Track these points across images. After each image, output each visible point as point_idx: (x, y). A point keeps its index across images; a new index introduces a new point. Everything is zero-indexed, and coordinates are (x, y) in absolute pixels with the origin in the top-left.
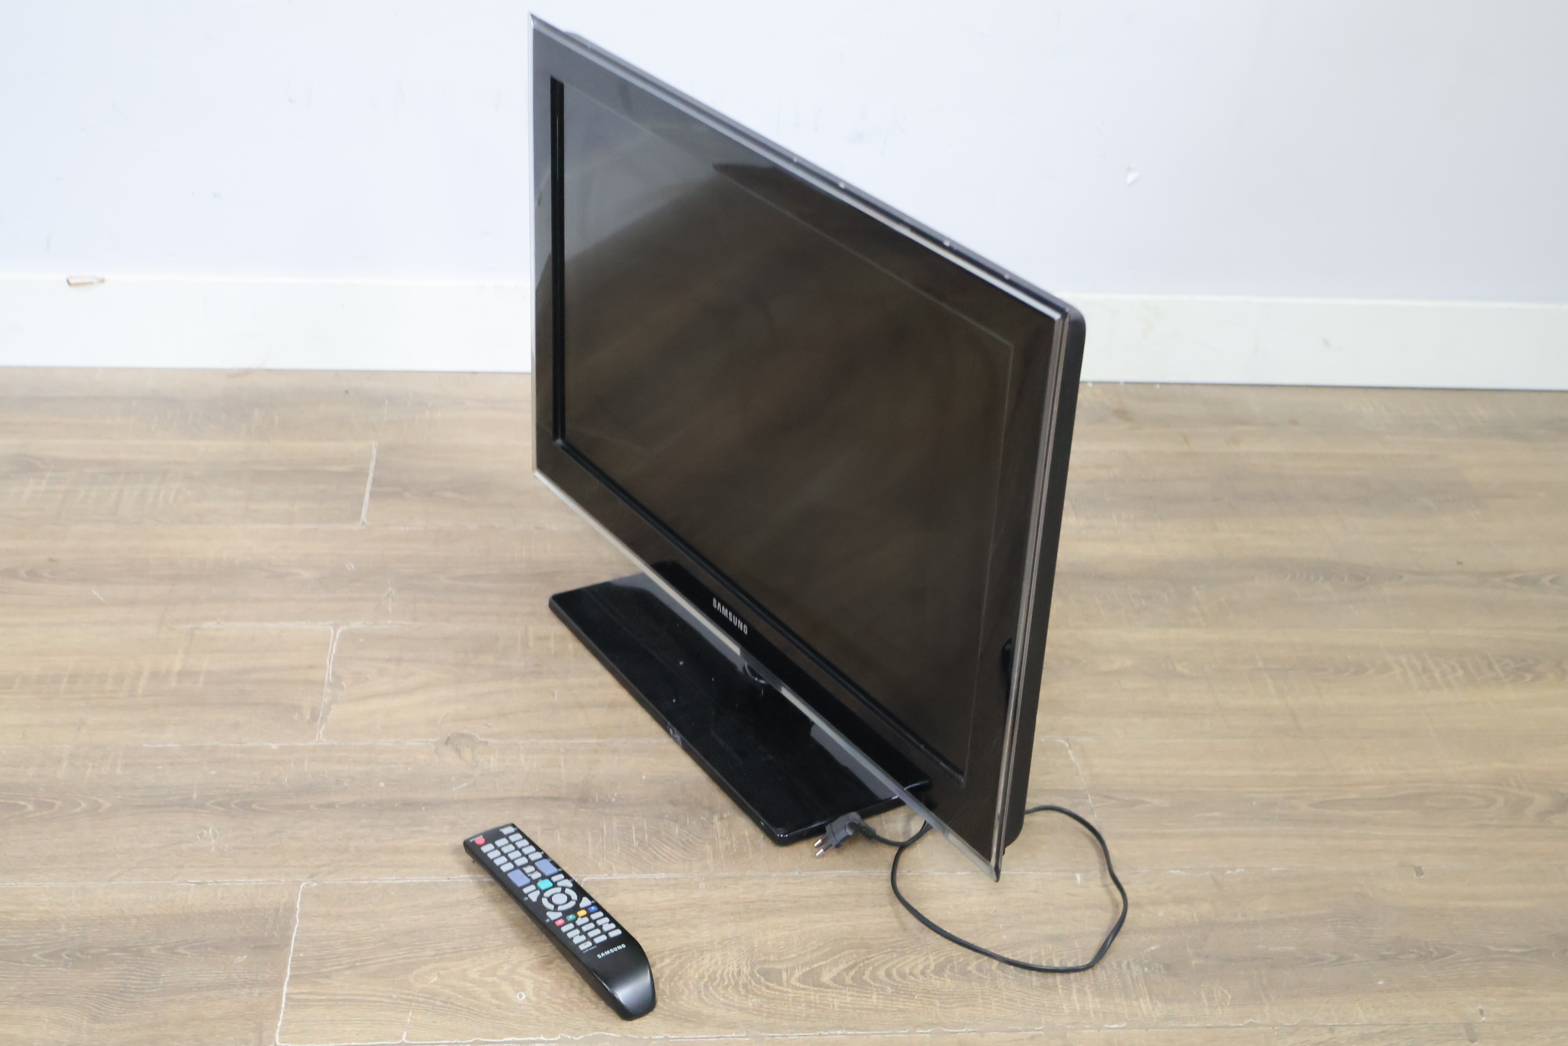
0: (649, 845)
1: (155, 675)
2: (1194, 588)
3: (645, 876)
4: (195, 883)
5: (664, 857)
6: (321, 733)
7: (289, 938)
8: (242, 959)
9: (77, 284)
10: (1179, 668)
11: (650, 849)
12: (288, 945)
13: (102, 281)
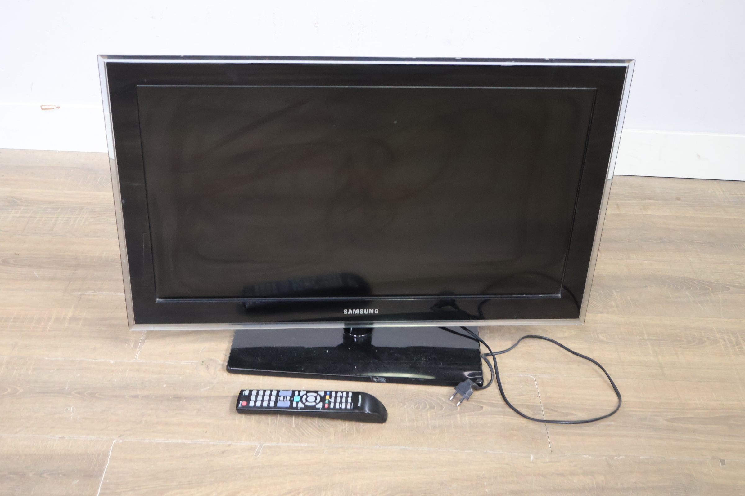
0: (301, 427)
1: (57, 319)
2: (614, 291)
3: (296, 445)
4: (60, 437)
5: (308, 434)
6: (138, 355)
7: (103, 471)
8: (76, 482)
9: (46, 109)
10: (601, 337)
11: (301, 429)
12: (101, 475)
13: (59, 108)
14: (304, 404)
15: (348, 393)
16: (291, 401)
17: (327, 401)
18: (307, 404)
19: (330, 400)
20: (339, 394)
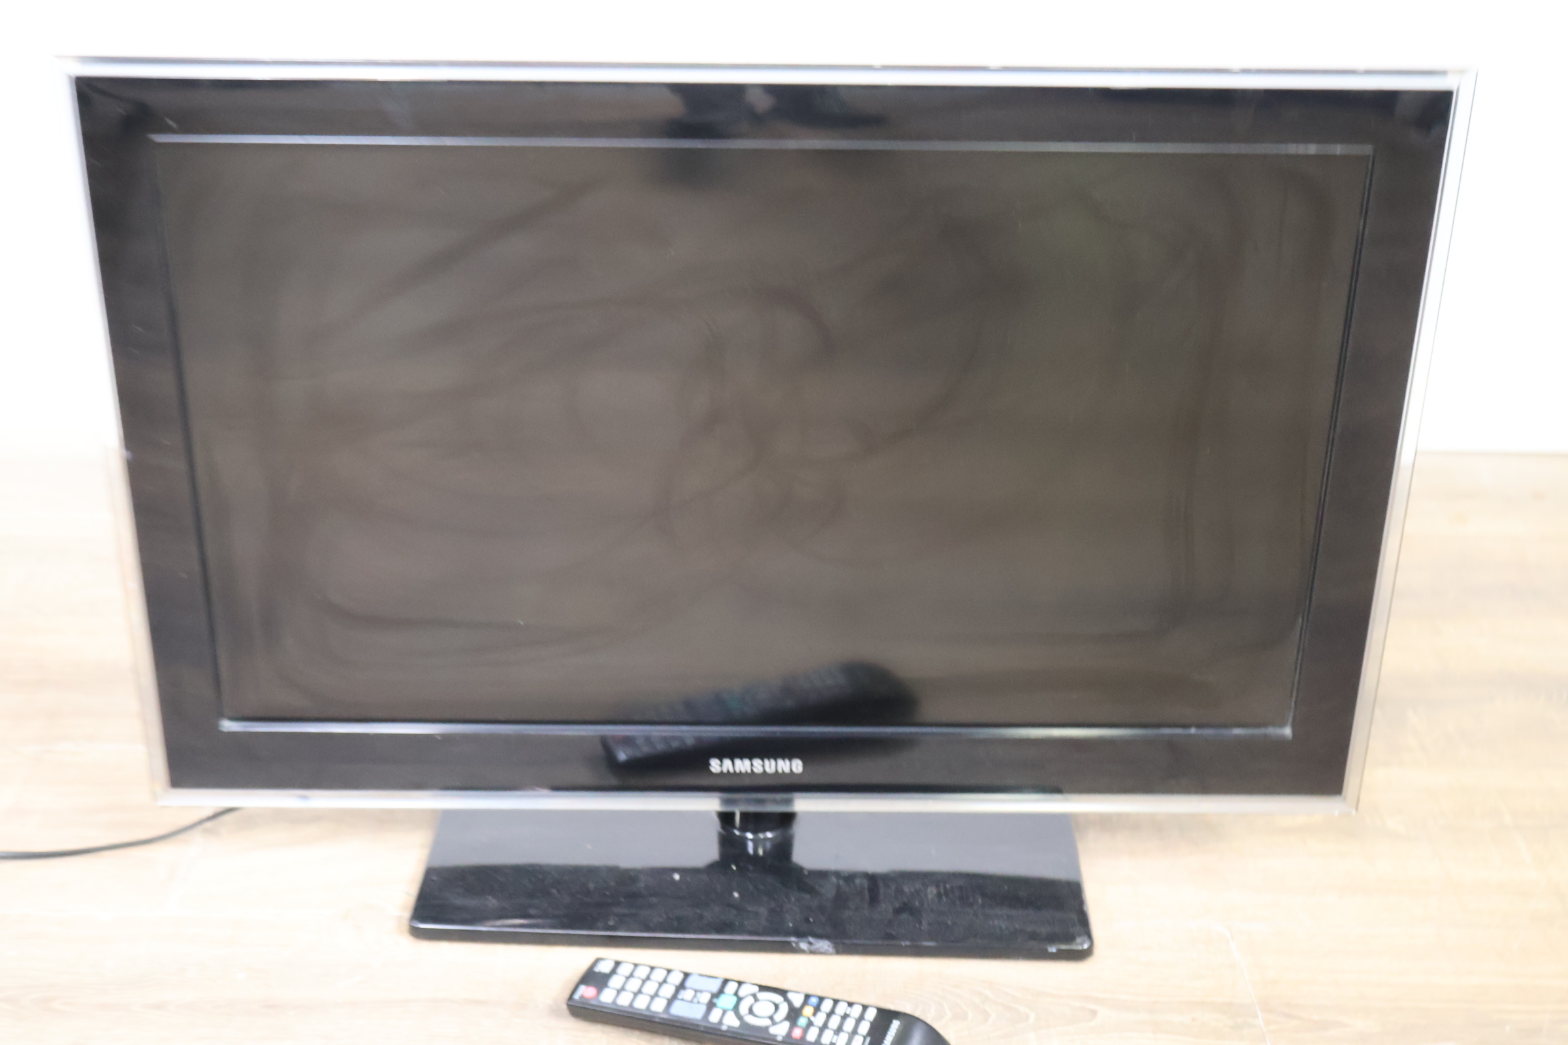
14: (740, 1017)
15: (865, 1007)
16: (711, 1005)
17: (802, 1021)
18: (750, 1020)
19: (812, 1019)
20: (842, 1008)
